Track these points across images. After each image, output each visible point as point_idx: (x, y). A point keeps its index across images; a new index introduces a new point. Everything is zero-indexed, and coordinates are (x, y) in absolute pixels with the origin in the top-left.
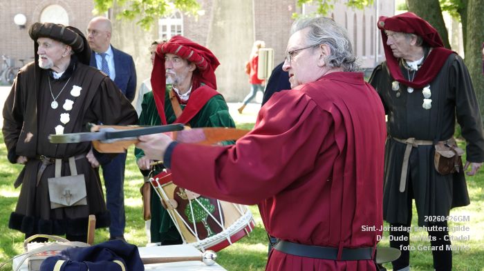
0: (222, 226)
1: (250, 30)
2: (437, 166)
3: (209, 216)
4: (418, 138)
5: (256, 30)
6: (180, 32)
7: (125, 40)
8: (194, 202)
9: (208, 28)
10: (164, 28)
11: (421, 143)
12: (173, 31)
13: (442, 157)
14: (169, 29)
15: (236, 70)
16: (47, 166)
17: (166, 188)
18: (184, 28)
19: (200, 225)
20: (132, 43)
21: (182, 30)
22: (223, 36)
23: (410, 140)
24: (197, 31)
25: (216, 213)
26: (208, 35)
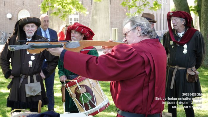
0: (95, 105)
1: (108, 20)
2: (187, 79)
3: (90, 100)
4: (180, 66)
5: (110, 20)
6: (78, 21)
7: (54, 24)
8: (83, 94)
9: (90, 19)
10: (71, 19)
11: (181, 68)
12: (75, 20)
13: (189, 74)
14: (73, 19)
15: (102, 37)
16: (24, 79)
17: (71, 88)
18: (80, 19)
19: (86, 104)
20: (57, 26)
21: (79, 20)
22: (96, 22)
23: (176, 67)
24: (85, 21)
25: (93, 99)
26: (90, 22)
